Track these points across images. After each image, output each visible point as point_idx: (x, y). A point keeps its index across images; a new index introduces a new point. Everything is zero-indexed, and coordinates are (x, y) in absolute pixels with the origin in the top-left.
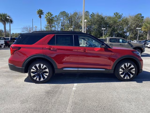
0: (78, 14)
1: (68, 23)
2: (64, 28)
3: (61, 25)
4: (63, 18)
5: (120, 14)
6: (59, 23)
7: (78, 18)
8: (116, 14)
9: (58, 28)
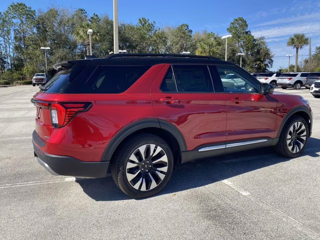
0: (61, 14)
1: (34, 33)
2: (25, 46)
3: (15, 38)
4: (19, 20)
5: (150, 22)
6: (8, 32)
7: (61, 22)
8: (143, 22)
9: (8, 45)
